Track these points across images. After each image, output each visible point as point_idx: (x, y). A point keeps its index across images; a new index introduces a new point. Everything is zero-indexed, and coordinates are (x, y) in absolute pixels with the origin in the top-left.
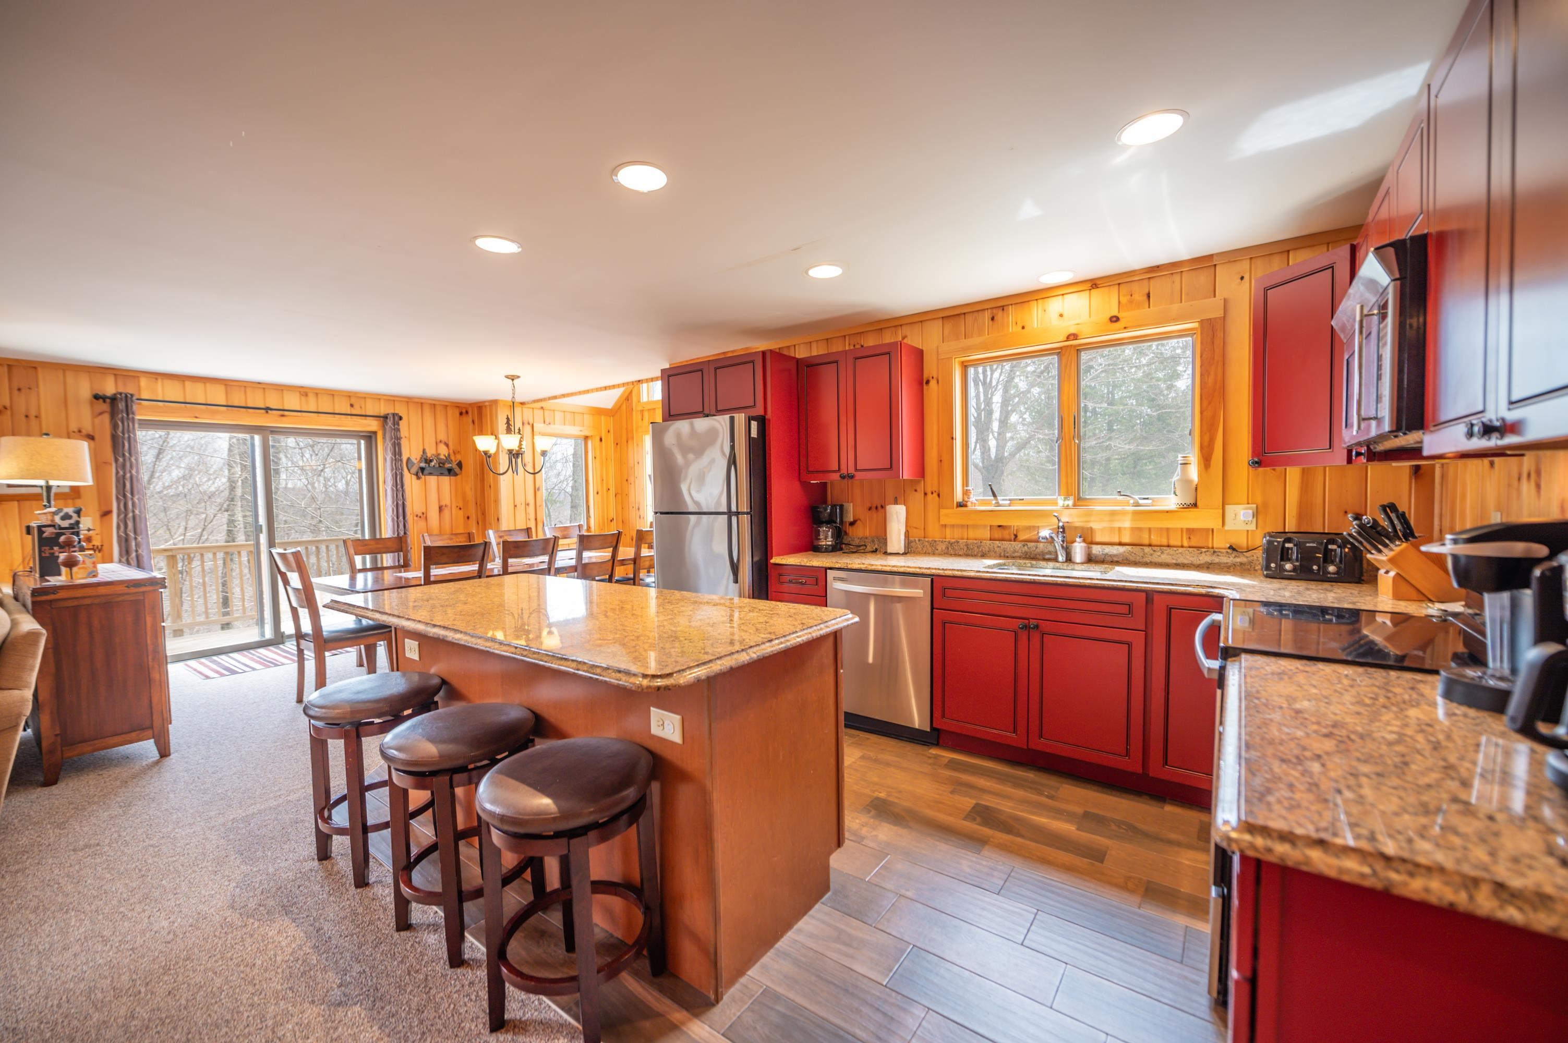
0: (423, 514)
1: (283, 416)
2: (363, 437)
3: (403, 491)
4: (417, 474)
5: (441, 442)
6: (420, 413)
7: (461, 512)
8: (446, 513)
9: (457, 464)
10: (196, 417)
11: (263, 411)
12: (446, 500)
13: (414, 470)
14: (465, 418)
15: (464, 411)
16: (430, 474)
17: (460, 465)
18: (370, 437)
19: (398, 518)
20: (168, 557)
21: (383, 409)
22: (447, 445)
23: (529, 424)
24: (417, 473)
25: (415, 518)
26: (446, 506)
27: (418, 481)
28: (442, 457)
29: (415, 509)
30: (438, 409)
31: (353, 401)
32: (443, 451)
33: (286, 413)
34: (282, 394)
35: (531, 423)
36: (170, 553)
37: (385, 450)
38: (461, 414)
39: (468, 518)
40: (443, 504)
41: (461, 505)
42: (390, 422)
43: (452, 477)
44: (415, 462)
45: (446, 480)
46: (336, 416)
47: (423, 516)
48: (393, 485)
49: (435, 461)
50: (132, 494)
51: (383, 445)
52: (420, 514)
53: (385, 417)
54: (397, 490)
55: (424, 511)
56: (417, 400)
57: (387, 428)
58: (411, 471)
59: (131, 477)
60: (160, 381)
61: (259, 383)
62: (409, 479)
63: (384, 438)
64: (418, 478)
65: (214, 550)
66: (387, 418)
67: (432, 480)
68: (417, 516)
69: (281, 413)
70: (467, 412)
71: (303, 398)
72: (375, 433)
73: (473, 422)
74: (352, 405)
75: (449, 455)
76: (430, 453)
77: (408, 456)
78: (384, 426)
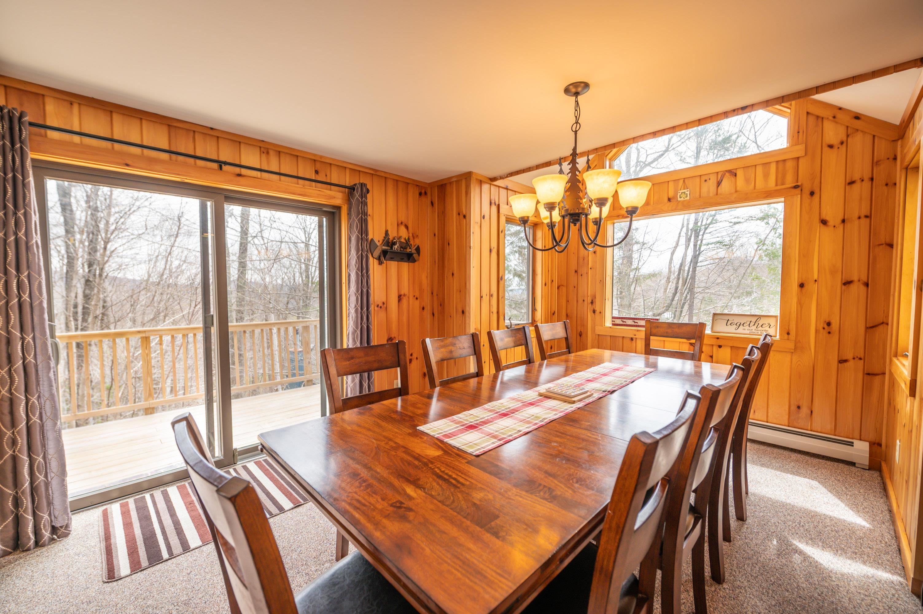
0: (384, 303)
1: (239, 175)
2: (326, 213)
3: (368, 277)
4: (379, 259)
5: (402, 223)
6: (384, 190)
7: (417, 303)
8: (404, 301)
9: (416, 249)
10: (127, 165)
11: (215, 166)
12: (405, 290)
13: (377, 253)
14: (423, 198)
15: (423, 191)
16: (392, 259)
17: (418, 250)
18: (333, 213)
19: (362, 309)
20: (142, 338)
21: (348, 181)
22: (407, 227)
23: (495, 204)
24: (380, 257)
25: (376, 308)
26: (404, 295)
27: (380, 267)
28: (403, 240)
29: (376, 299)
30: (401, 185)
31: (318, 166)
32: (404, 234)
33: (244, 171)
34: (240, 145)
35: (497, 203)
36: (144, 335)
37: (350, 227)
38: (420, 194)
39: (423, 308)
40: (402, 293)
41: (417, 295)
42: (357, 195)
43: (410, 264)
44: (378, 244)
45: (405, 266)
46: (301, 181)
47: (384, 306)
48: (358, 269)
49: (398, 244)
50: (18, 269)
51: (348, 221)
52: (380, 305)
53: (352, 189)
54: (362, 275)
55: (384, 300)
56: (382, 174)
57: (354, 202)
58: (374, 254)
59: (17, 241)
60: (76, 108)
61: (212, 129)
62: (373, 263)
63: (349, 214)
64: (380, 263)
65: (185, 332)
66: (354, 189)
67: (393, 265)
68: (378, 306)
69: (237, 170)
70: (426, 193)
71: (264, 156)
72: (339, 208)
73: (432, 204)
74: (317, 172)
75: (409, 238)
76: (392, 235)
77: (372, 237)
78: (349, 200)
